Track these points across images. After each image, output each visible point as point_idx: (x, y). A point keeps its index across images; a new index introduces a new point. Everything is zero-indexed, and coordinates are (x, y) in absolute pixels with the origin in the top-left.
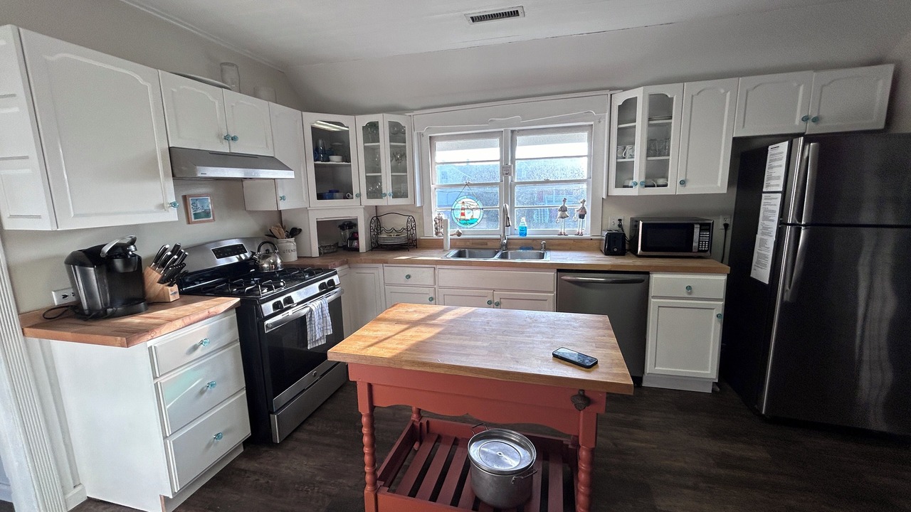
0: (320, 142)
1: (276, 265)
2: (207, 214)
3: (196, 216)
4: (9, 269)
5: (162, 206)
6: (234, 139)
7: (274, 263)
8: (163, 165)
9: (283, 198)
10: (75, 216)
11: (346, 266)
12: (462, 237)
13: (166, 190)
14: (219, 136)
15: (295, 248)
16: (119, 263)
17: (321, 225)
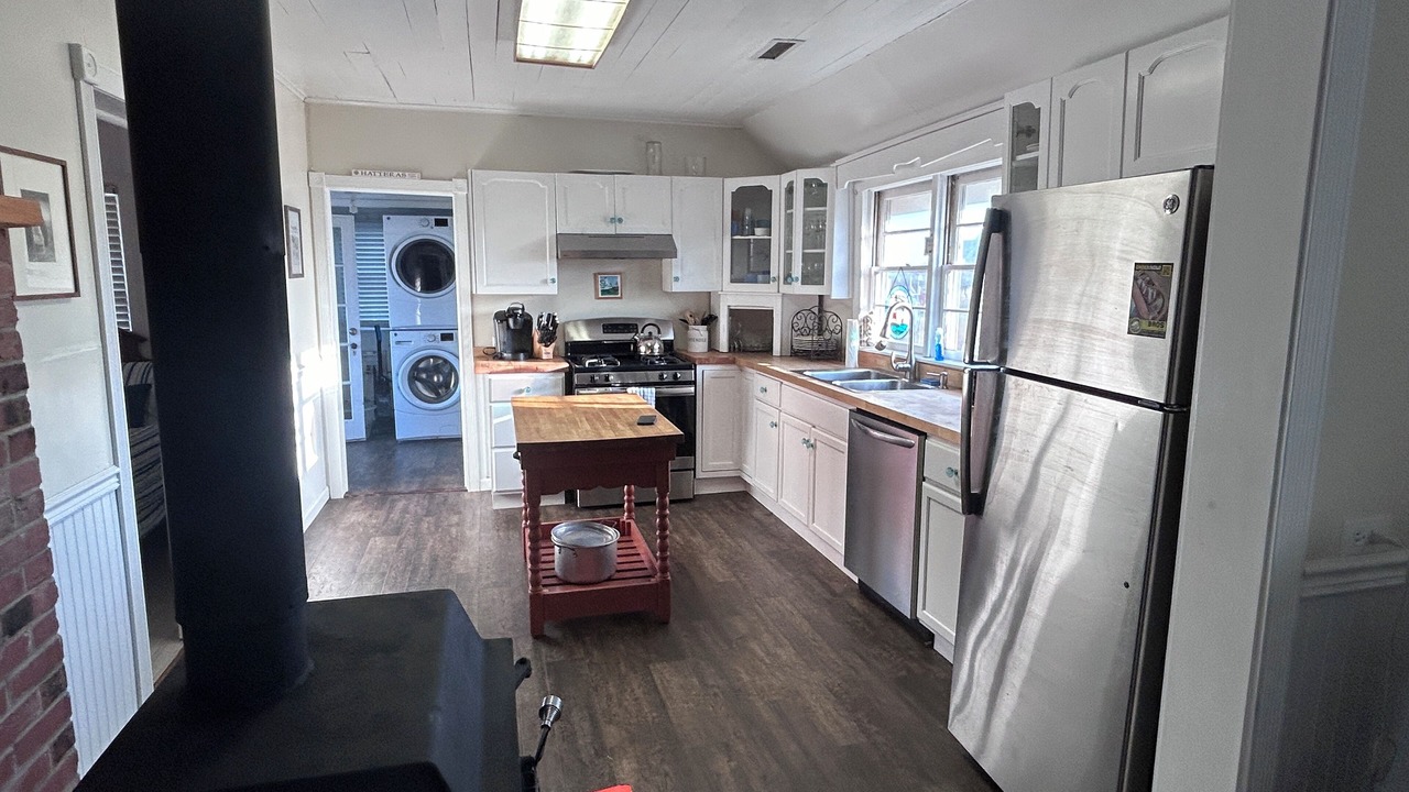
0: (748, 212)
1: (652, 350)
2: (615, 290)
3: (604, 292)
4: (473, 317)
5: (545, 282)
6: (620, 220)
7: (651, 348)
8: (550, 249)
9: (677, 279)
10: (488, 285)
11: (733, 367)
12: (885, 351)
13: (550, 268)
14: (605, 220)
15: (707, 337)
16: (511, 321)
17: (734, 314)
